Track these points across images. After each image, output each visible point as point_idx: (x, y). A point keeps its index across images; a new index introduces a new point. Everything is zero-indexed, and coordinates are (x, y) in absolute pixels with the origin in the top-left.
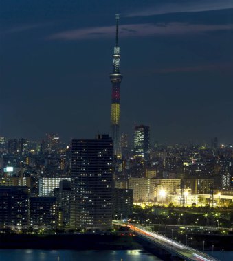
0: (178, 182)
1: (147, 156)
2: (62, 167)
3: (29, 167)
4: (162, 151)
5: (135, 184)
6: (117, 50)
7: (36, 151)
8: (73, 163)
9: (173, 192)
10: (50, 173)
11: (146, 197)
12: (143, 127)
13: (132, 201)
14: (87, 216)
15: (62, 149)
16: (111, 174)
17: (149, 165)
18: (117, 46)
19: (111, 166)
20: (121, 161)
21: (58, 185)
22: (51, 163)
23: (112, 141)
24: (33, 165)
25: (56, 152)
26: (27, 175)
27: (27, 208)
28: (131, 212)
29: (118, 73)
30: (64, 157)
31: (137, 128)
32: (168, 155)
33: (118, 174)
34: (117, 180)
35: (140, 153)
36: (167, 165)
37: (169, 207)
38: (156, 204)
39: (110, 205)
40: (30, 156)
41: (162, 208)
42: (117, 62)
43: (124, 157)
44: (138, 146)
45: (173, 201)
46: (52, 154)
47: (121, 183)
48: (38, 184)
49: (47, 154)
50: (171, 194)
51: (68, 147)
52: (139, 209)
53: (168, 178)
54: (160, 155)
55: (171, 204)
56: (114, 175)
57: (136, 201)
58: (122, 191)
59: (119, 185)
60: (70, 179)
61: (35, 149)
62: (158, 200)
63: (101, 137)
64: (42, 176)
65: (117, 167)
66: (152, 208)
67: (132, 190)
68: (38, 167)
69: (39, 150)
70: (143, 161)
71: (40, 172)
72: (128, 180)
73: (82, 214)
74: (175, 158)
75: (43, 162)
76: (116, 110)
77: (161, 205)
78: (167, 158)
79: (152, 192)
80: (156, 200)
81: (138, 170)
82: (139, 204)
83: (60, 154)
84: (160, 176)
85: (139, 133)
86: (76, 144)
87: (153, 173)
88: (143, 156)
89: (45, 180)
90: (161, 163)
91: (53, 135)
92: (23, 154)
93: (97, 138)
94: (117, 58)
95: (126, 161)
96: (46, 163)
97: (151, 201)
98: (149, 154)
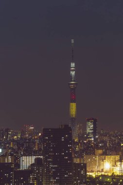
0: (118, 157)
1: (95, 140)
2: (36, 148)
3: (12, 149)
4: (106, 136)
5: (88, 160)
6: (73, 65)
7: (18, 138)
8: (44, 145)
9: (115, 165)
10: (28, 153)
11: (96, 169)
12: (93, 119)
13: (86, 172)
14: (54, 183)
15: (36, 135)
16: (71, 153)
17: (98, 145)
18: (73, 62)
19: (71, 147)
20: (77, 143)
21: (33, 162)
22: (29, 146)
23: (71, 130)
24: (16, 147)
25: (31, 138)
26: (11, 155)
27: (12, 178)
28: (85, 180)
29: (74, 81)
30: (37, 141)
31: (88, 120)
32: (111, 138)
33: (76, 152)
34: (75, 157)
35: (91, 138)
36: (110, 146)
37: (112, 176)
38: (103, 173)
39: (71, 175)
40: (13, 141)
41: (107, 176)
42: (73, 73)
43: (79, 141)
44: (89, 133)
45: (114, 171)
46: (29, 140)
47: (78, 159)
48: (20, 161)
49: (26, 139)
50: (113, 166)
51: (40, 134)
52: (91, 177)
53: (111, 155)
54: (105, 138)
55: (113, 173)
56: (73, 154)
57: (89, 172)
58: (79, 164)
59: (77, 161)
60: (42, 157)
61: (17, 136)
62: (104, 171)
63: (63, 127)
64: (22, 156)
65: (75, 148)
66: (100, 176)
67: (86, 164)
68: (19, 149)
69: (19, 137)
70: (93, 143)
71: (21, 152)
72: (83, 157)
73: (51, 182)
74: (115, 140)
75: (23, 145)
76: (73, 107)
77: (106, 174)
78: (110, 141)
79: (99, 165)
80: (102, 170)
81: (90, 150)
82: (91, 174)
83: (35, 139)
84: (105, 154)
85: (90, 123)
86: (46, 132)
87: (100, 151)
88: (93, 139)
89: (24, 158)
90: (106, 145)
91: (30, 125)
92: (8, 139)
93: (61, 127)
94: (73, 70)
95: (81, 143)
96: (25, 146)
97: (99, 171)
98: (97, 138)
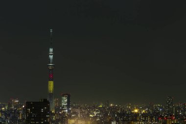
1: (69, 111)
4: (78, 108)
6: (51, 50)
7: (5, 109)
8: (27, 116)
12: (67, 94)
15: (21, 107)
17: (70, 116)
18: (51, 48)
19: (49, 117)
20: (54, 114)
22: (14, 116)
23: (49, 103)
24: (4, 117)
25: (17, 109)
29: (52, 63)
30: (21, 112)
31: (63, 96)
32: (81, 110)
33: (53, 122)
35: (65, 110)
36: (81, 117)
40: (2, 111)
42: (51, 57)
43: (56, 112)
44: (64, 106)
46: (15, 111)
49: (12, 110)
51: (23, 106)
54: (77, 110)
56: (50, 123)
61: (4, 107)
63: (43, 101)
65: (52, 118)
68: (6, 118)
69: (7, 108)
70: (67, 114)
71: (7, 121)
74: (85, 112)
75: (9, 115)
76: (51, 85)
78: (80, 112)
81: (64, 119)
83: (19, 110)
84: (77, 123)
85: (64, 98)
86: (28, 105)
87: (73, 121)
88: (67, 111)
90: (77, 115)
91: (15, 99)
93: (41, 101)
94: (51, 55)
95: (57, 114)
96: (11, 116)
